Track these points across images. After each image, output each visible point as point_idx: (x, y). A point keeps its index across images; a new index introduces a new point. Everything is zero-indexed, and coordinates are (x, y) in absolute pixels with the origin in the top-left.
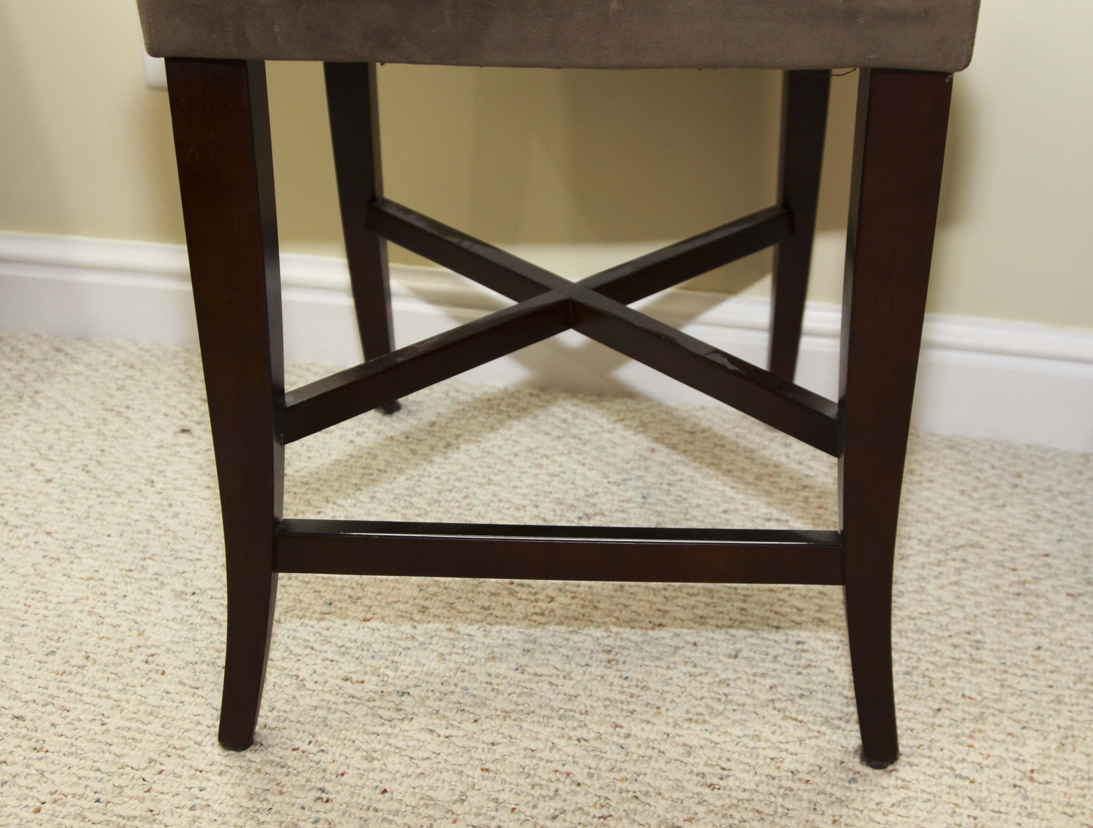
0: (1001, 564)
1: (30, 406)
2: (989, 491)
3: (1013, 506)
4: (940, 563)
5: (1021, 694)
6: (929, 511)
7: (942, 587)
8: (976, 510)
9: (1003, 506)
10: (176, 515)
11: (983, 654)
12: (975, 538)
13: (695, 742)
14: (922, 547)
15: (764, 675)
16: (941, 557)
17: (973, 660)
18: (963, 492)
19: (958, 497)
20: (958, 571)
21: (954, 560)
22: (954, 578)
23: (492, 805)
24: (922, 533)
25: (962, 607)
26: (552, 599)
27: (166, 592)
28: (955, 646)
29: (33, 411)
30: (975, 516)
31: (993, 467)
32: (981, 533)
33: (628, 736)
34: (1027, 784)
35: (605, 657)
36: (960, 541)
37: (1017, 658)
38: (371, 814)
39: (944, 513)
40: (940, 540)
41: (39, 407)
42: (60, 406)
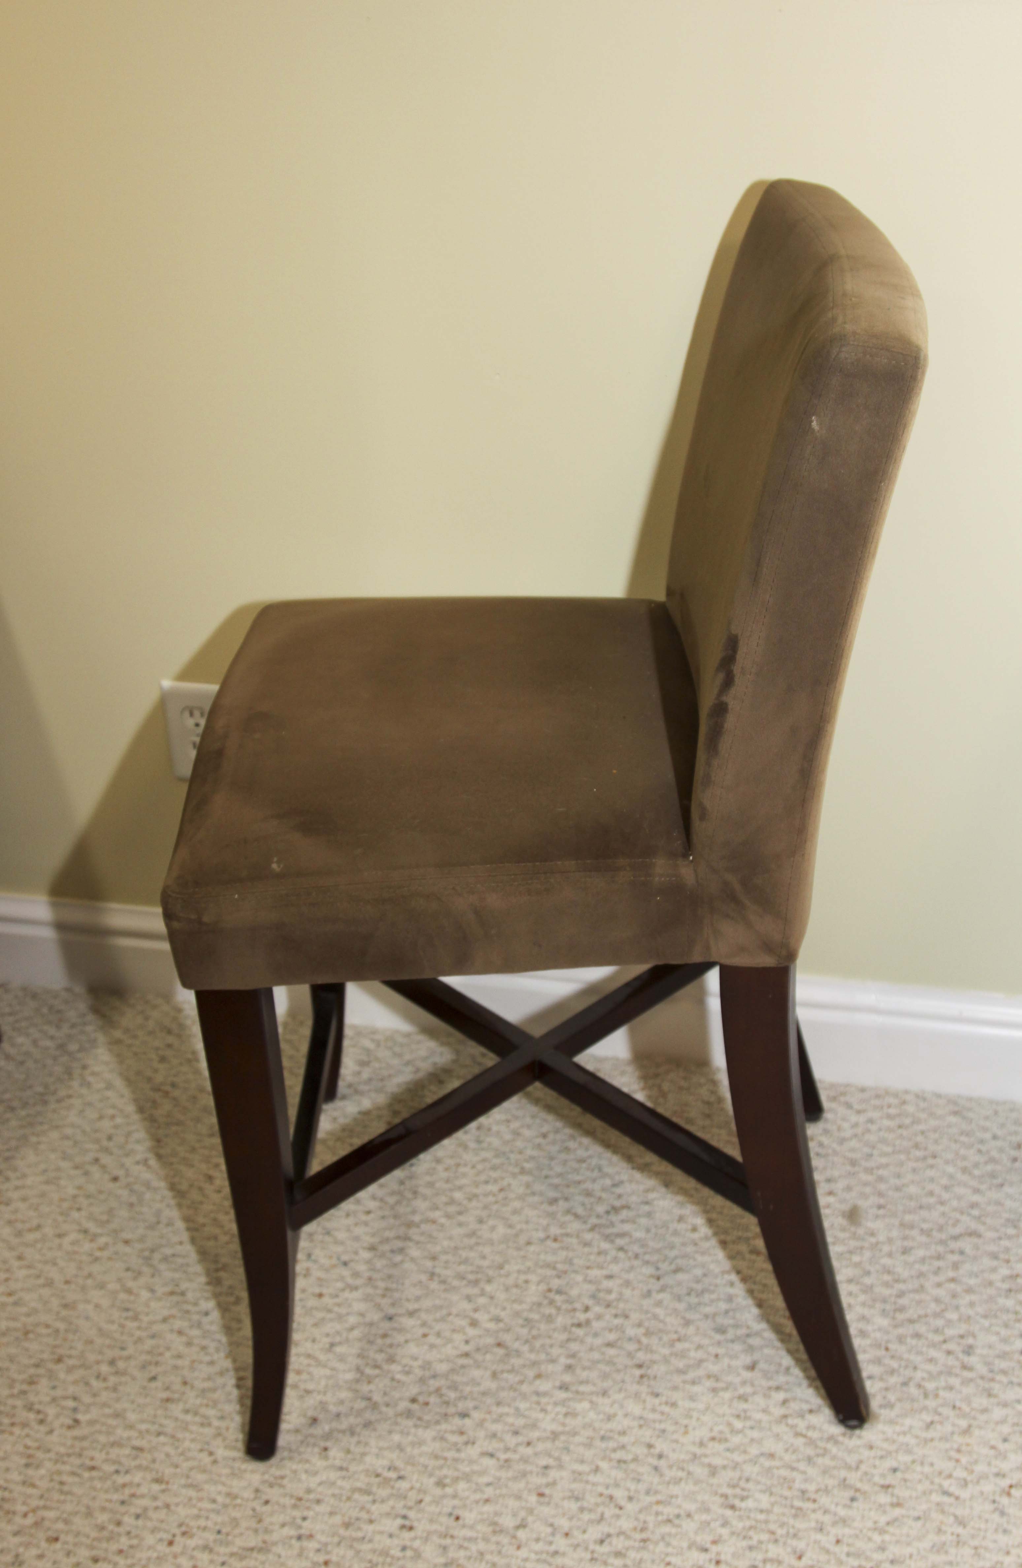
0: (995, 1256)
1: (81, 1085)
2: (989, 1168)
3: (1011, 1184)
4: (939, 1257)
5: (1005, 1405)
6: (931, 1193)
7: (939, 1285)
8: (977, 1191)
9: (1002, 1185)
11: (973, 1360)
12: (973, 1225)
13: (717, 1461)
14: (924, 1239)
15: (778, 1388)
16: (940, 1249)
17: (965, 1367)
18: (964, 1170)
19: (959, 1176)
20: (956, 1266)
21: (952, 1252)
22: (951, 1274)
23: (549, 1530)
24: (924, 1220)
25: (957, 1308)
28: (949, 1353)
29: (84, 1091)
30: (976, 1198)
31: (995, 1137)
32: (978, 1218)
33: (660, 1456)
34: (1005, 1500)
35: (638, 1372)
36: (957, 1231)
37: (1003, 1364)
38: (447, 1541)
39: (945, 1196)
40: (941, 1229)
41: (89, 1085)
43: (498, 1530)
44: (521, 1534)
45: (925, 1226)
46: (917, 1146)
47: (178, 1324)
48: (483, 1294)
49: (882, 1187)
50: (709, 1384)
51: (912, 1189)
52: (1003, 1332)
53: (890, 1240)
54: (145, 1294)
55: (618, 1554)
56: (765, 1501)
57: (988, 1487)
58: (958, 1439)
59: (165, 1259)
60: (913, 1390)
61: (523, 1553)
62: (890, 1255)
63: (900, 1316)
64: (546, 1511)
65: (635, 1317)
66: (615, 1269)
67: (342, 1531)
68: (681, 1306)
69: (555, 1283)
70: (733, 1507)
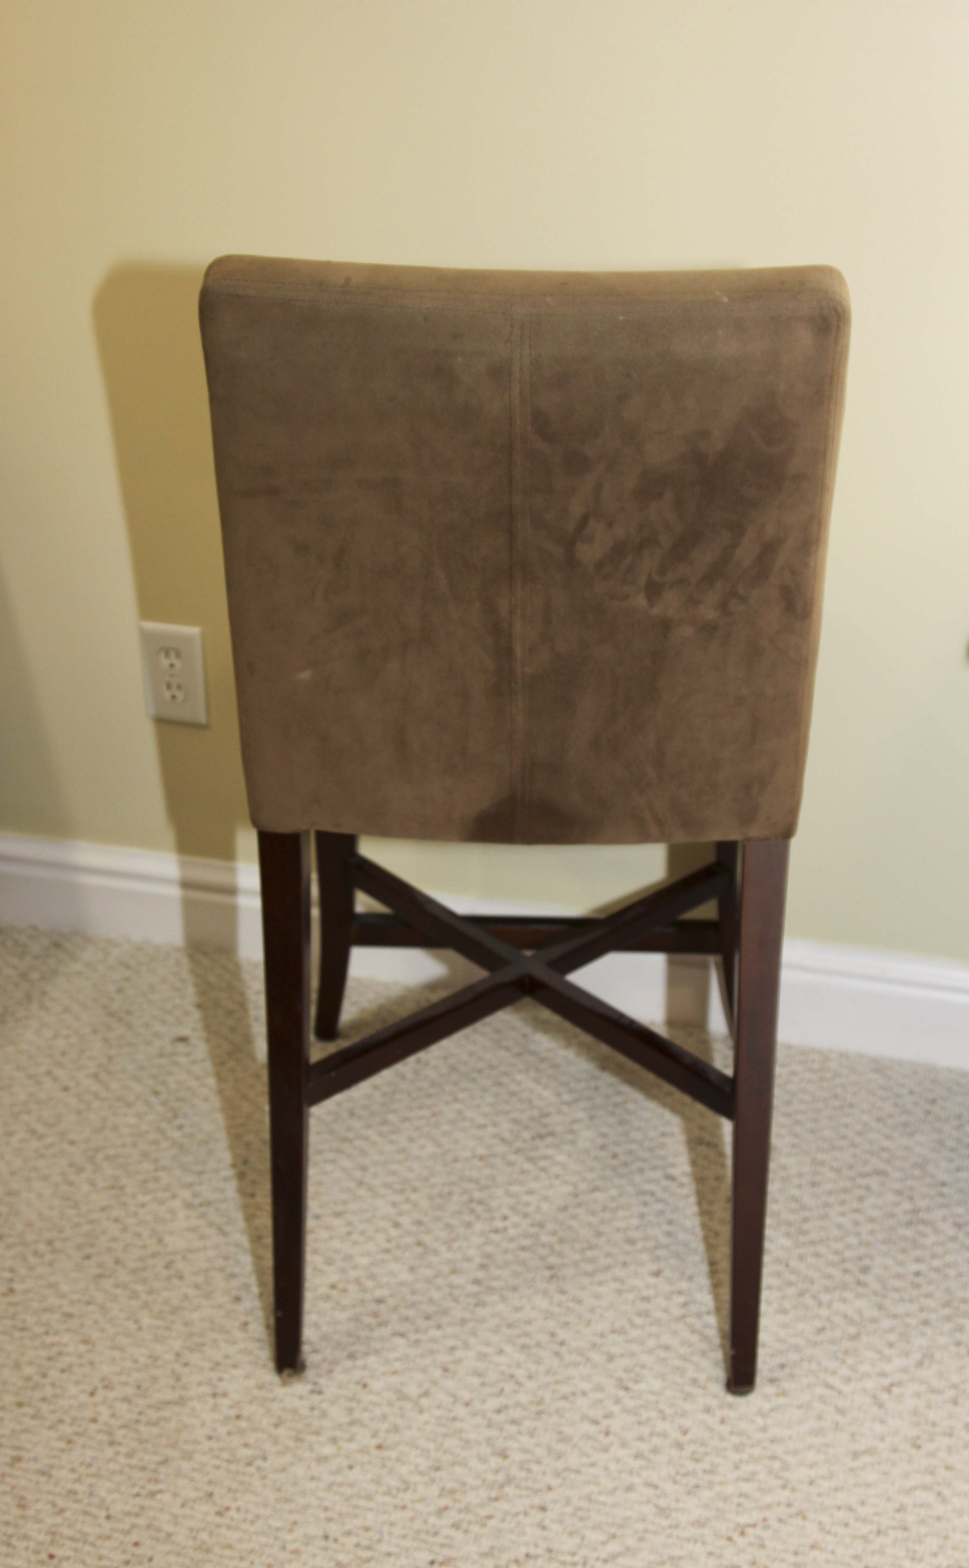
0: (899, 1193)
1: (40, 1009)
2: (903, 1118)
4: (845, 1190)
5: (895, 1316)
6: (844, 1137)
7: (843, 1214)
8: (888, 1137)
9: (914, 1134)
10: (180, 1127)
11: (868, 1278)
12: (882, 1166)
13: (615, 1350)
14: (832, 1175)
15: (680, 1293)
16: (848, 1184)
17: (859, 1283)
18: (879, 1119)
19: (874, 1124)
20: (861, 1199)
21: (859, 1187)
22: (855, 1205)
23: (450, 1400)
24: (836, 1159)
25: (858, 1234)
26: (505, 1218)
27: (177, 1204)
28: (846, 1271)
29: (42, 1013)
30: (886, 1143)
31: (912, 1093)
32: (888, 1161)
33: (562, 1343)
34: (884, 1396)
35: (547, 1273)
36: (867, 1169)
37: (897, 1283)
38: (354, 1405)
39: (858, 1140)
40: (851, 1167)
41: (46, 1009)
42: (66, 1010)
43: (402, 1396)
44: (424, 1402)
45: (835, 1165)
46: (836, 1096)
47: (115, 1213)
48: (407, 1200)
49: (798, 1129)
50: (614, 1286)
51: (827, 1133)
52: (900, 1257)
53: (800, 1175)
54: (86, 1187)
55: (514, 1422)
56: (657, 1384)
57: (869, 1384)
58: (846, 1344)
59: (108, 1158)
60: (808, 1300)
61: (425, 1417)
62: (799, 1187)
63: (802, 1239)
64: (450, 1384)
65: (550, 1227)
66: (533, 1185)
67: (255, 1392)
68: (594, 1220)
69: (477, 1195)
70: (626, 1389)
